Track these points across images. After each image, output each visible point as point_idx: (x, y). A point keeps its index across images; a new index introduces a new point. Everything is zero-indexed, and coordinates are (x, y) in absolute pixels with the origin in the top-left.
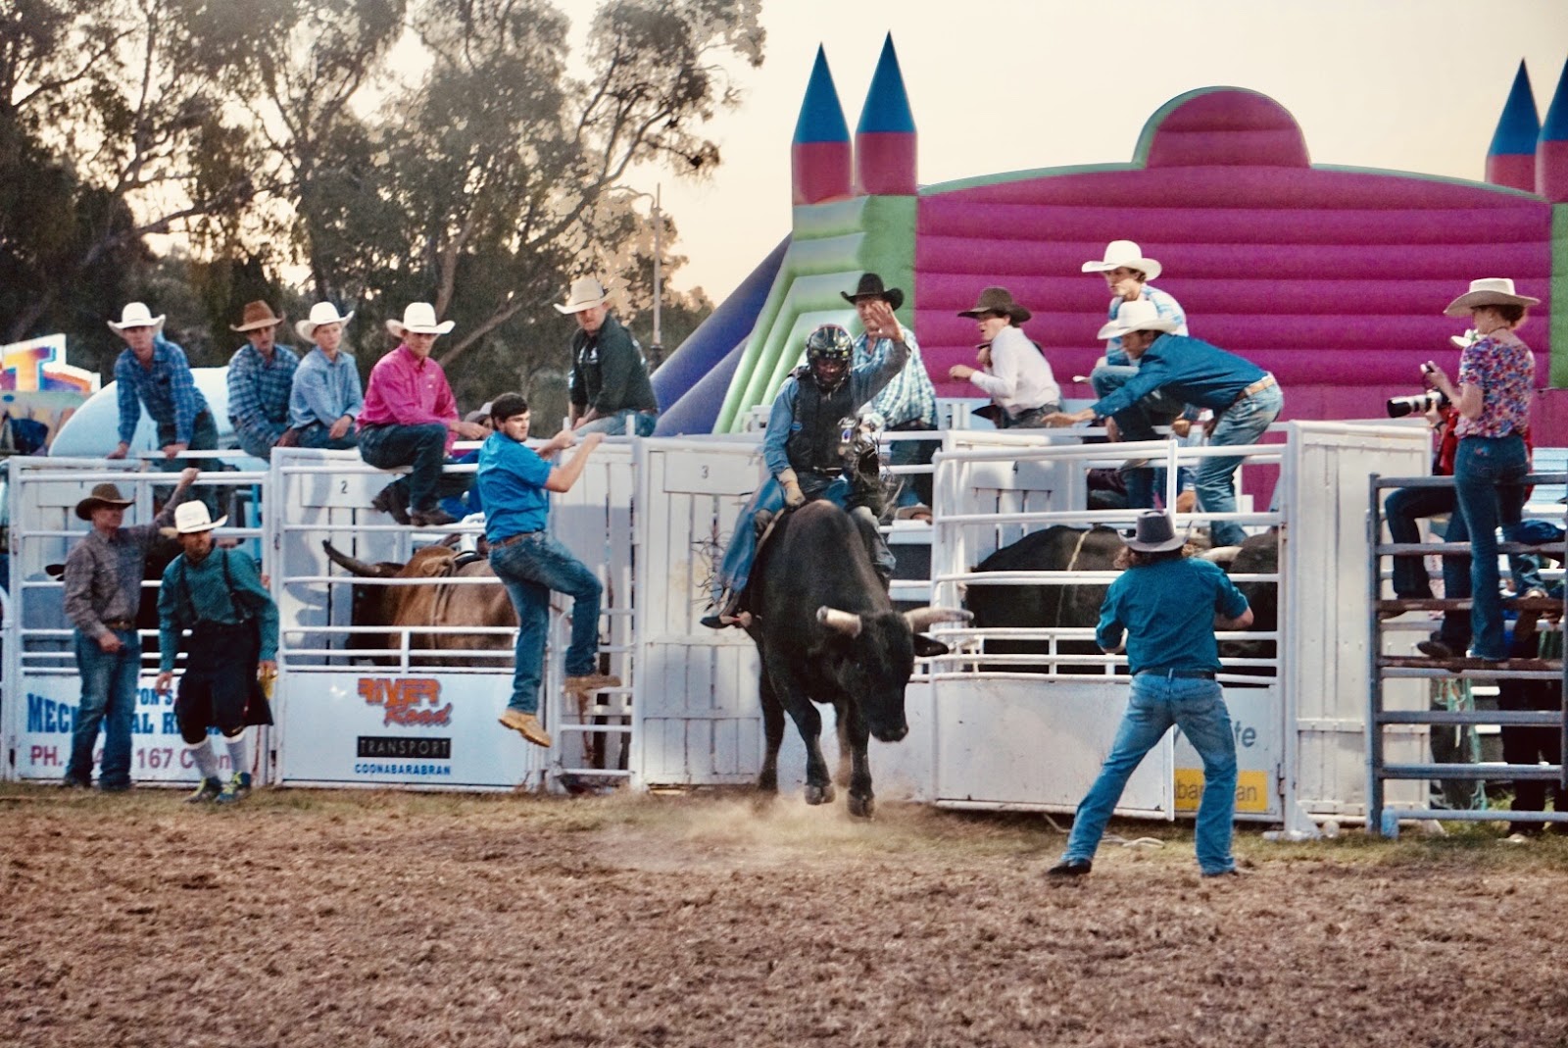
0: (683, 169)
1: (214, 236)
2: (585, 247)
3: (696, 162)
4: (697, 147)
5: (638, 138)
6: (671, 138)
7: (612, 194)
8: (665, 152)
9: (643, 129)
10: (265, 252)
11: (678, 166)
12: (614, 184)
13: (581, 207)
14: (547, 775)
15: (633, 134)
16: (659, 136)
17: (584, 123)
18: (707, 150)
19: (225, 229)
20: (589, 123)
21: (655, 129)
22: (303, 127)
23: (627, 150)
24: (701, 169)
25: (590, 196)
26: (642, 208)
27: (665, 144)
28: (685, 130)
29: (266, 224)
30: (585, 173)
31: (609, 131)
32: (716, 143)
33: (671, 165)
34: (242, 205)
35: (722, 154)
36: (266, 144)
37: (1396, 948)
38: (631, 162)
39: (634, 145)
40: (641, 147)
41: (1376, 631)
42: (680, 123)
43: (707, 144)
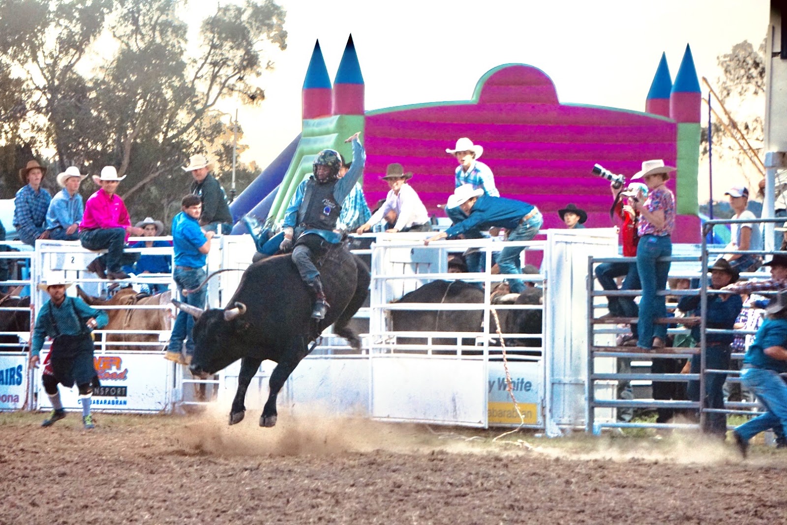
0: (246, 101)
1: (6, 133)
2: (197, 139)
3: (253, 98)
4: (253, 90)
5: (223, 85)
6: (240, 85)
7: (210, 114)
8: (237, 92)
9: (226, 81)
10: (33, 141)
11: (244, 100)
12: (211, 108)
13: (194, 120)
14: (176, 405)
15: (221, 83)
16: (233, 85)
17: (196, 78)
18: (258, 92)
19: (12, 130)
20: (198, 78)
21: (231, 81)
22: (53, 78)
23: (218, 91)
24: (255, 101)
25: (199, 114)
26: (225, 121)
27: (236, 89)
28: (247, 82)
29: (33, 127)
30: (197, 102)
31: (209, 82)
32: (263, 89)
33: (240, 99)
34: (21, 117)
35: (265, 94)
36: (34, 87)
37: (600, 491)
38: (220, 97)
39: (222, 89)
40: (225, 90)
41: (591, 333)
42: (245, 78)
43: (258, 89)
